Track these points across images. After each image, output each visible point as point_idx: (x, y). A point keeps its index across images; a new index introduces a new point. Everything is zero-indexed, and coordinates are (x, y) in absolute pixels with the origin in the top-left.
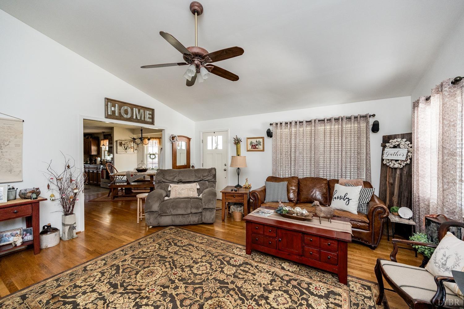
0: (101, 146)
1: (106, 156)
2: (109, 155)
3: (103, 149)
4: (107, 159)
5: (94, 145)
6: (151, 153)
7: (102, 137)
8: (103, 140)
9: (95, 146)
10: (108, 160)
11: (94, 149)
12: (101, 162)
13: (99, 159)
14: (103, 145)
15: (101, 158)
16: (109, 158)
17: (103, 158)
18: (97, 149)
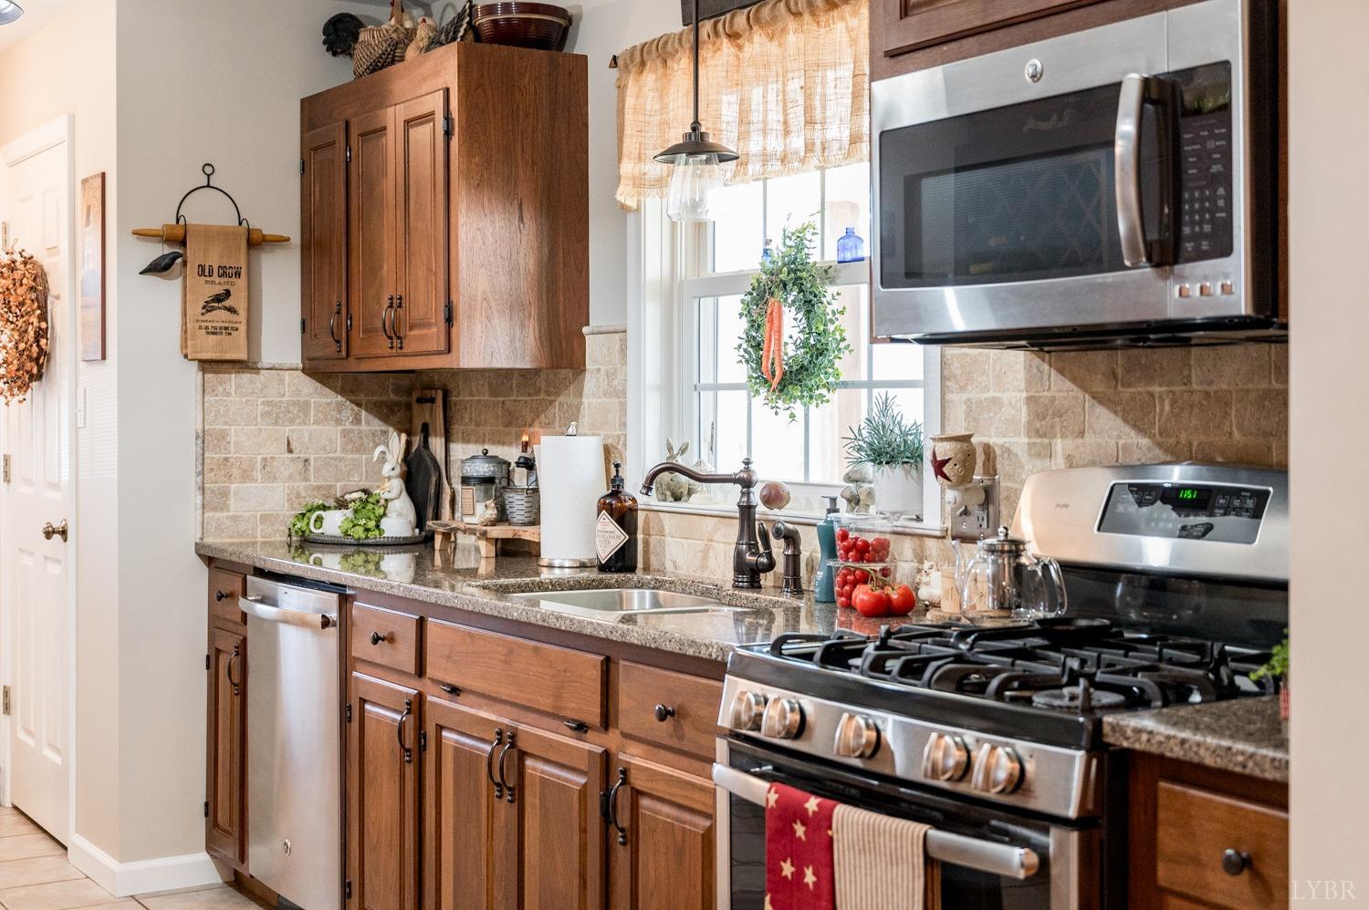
9: (511, 192)
13: (570, 466)
15: (611, 450)
18: (539, 261)
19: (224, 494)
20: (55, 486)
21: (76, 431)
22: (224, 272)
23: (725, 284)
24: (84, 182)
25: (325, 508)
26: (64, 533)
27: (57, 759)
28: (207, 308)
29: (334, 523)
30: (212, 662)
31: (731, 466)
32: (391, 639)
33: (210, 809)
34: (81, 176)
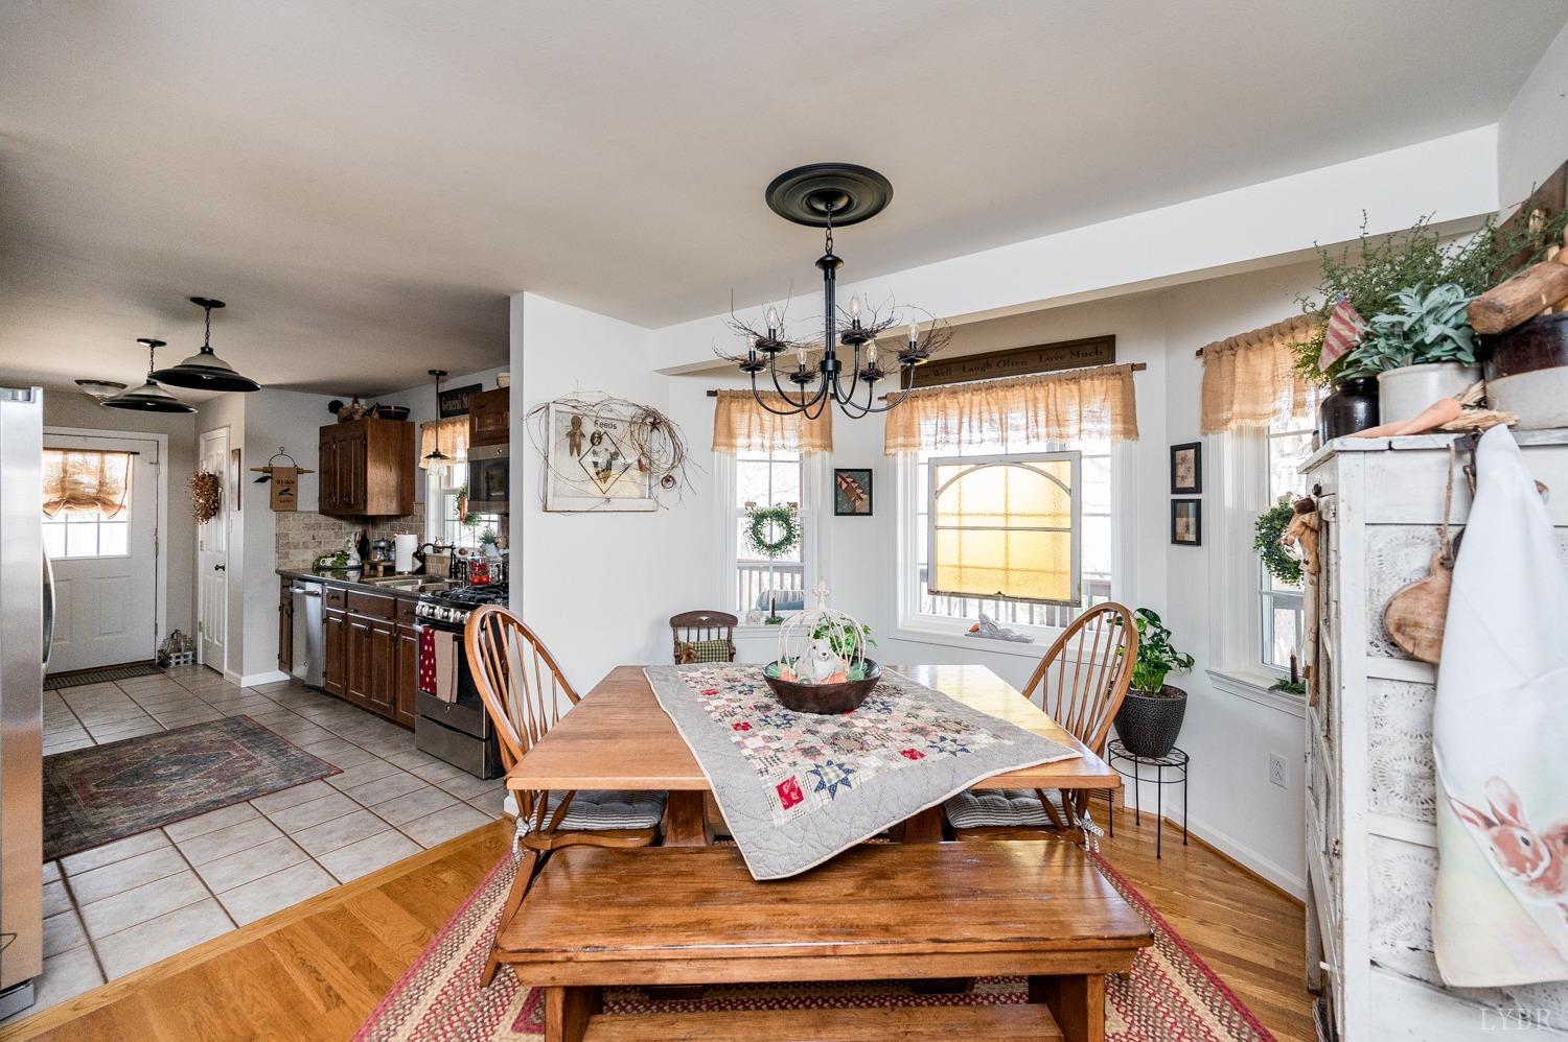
0: (422, 465)
1: (449, 525)
2: (468, 520)
3: (433, 483)
4: (457, 544)
5: (383, 459)
6: (763, 504)
7: (424, 405)
8: (437, 425)
9: (386, 463)
10: (462, 551)
11: (380, 479)
12: (419, 564)
13: (407, 544)
14: (436, 455)
15: (420, 538)
16: (467, 539)
17: (431, 537)
18: (397, 483)
19: (287, 553)
20: (221, 552)
21: (228, 534)
22: (287, 482)
23: (453, 492)
24: (233, 451)
25: (326, 557)
26: (223, 568)
27: (220, 645)
28: (281, 494)
29: (329, 562)
30: (281, 608)
31: (449, 544)
32: (338, 597)
33: (280, 656)
34: (232, 448)
